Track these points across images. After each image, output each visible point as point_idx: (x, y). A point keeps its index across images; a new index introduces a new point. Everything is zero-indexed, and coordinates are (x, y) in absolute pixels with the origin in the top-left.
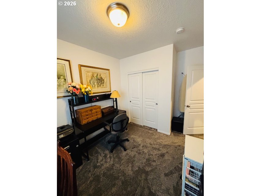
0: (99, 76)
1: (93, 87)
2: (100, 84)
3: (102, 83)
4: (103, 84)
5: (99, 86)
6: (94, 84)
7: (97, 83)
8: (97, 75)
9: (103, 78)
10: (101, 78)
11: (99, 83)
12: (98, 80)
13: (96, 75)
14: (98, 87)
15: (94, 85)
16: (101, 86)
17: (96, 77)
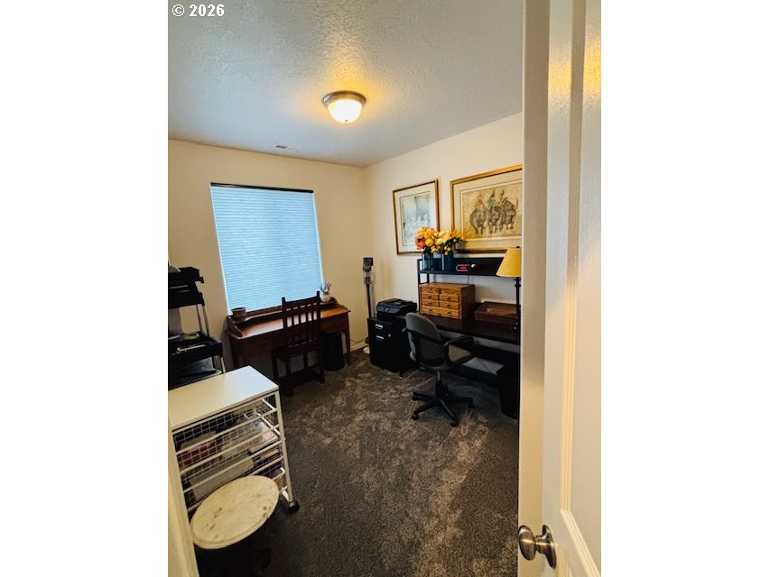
0: (497, 198)
1: (477, 232)
2: (499, 222)
3: (508, 218)
4: (511, 221)
5: (496, 229)
6: (482, 226)
7: (490, 221)
8: (493, 196)
9: (514, 202)
10: (506, 202)
11: (497, 220)
12: (493, 212)
13: (489, 196)
14: (491, 232)
15: (480, 229)
16: (501, 229)
17: (490, 201)
